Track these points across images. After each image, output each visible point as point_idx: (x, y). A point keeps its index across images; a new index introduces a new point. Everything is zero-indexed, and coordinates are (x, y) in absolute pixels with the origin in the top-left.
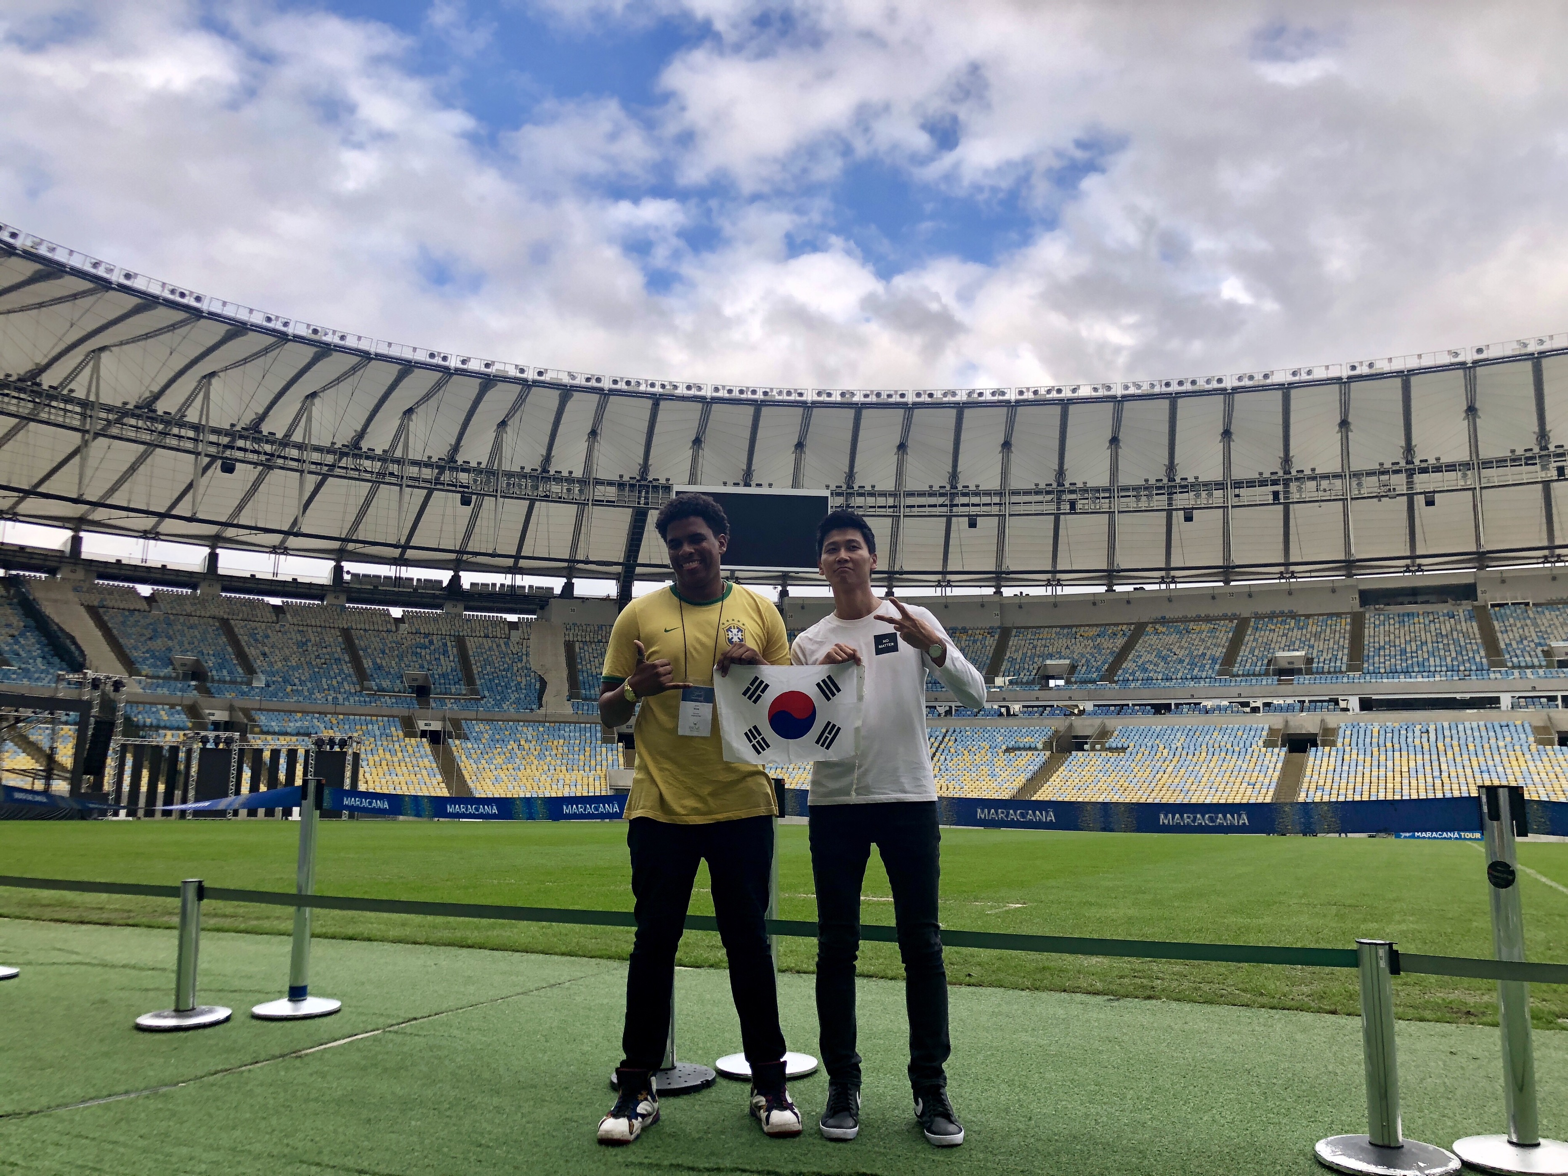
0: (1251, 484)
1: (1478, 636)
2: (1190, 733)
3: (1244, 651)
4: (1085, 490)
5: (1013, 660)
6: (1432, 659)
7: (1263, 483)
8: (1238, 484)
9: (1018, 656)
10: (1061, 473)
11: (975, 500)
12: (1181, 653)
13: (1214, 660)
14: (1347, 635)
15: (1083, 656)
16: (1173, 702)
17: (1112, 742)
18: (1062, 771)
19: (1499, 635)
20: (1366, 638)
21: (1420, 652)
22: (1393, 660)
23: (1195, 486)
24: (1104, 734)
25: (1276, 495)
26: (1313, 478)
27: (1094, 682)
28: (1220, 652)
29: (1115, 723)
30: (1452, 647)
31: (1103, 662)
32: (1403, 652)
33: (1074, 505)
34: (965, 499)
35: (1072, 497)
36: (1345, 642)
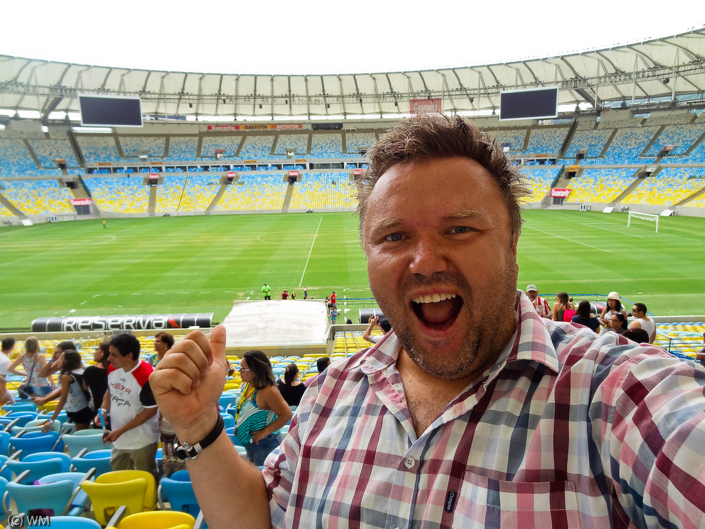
0: (279, 97)
2: (262, 177)
3: (278, 145)
4: (228, 96)
5: (205, 147)
6: (329, 150)
7: (283, 97)
8: (275, 97)
9: (206, 145)
10: (220, 90)
11: (191, 97)
12: (259, 145)
13: (269, 148)
15: (228, 145)
16: (257, 164)
17: (239, 181)
18: (226, 192)
19: (347, 142)
20: (312, 142)
21: (326, 147)
22: (319, 150)
23: (263, 97)
24: (238, 177)
25: (287, 101)
26: (297, 96)
27: (232, 156)
28: (270, 145)
29: (240, 173)
31: (235, 147)
32: (322, 147)
33: (224, 100)
34: (187, 97)
35: (224, 98)
36: (306, 143)
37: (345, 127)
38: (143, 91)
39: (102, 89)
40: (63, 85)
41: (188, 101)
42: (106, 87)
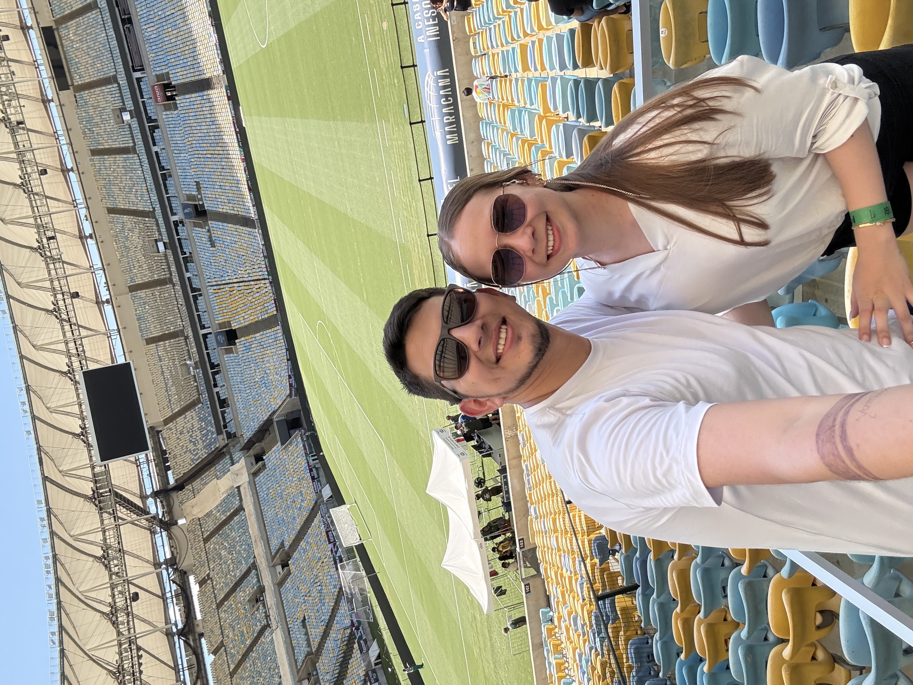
0: (15, 139)
1: (78, 20)
3: (116, 145)
4: (40, 234)
6: (99, 40)
8: (17, 146)
10: (32, 249)
11: (59, 297)
13: (125, 160)
14: (92, 91)
17: (193, 192)
18: (219, 208)
19: (74, 9)
20: (92, 79)
21: (95, 48)
22: (104, 60)
30: (88, 32)
32: (97, 57)
33: (49, 239)
34: (61, 303)
35: (45, 240)
36: (97, 90)
37: (47, 21)
38: (69, 373)
39: (83, 435)
40: (90, 493)
41: (68, 301)
42: (79, 431)
